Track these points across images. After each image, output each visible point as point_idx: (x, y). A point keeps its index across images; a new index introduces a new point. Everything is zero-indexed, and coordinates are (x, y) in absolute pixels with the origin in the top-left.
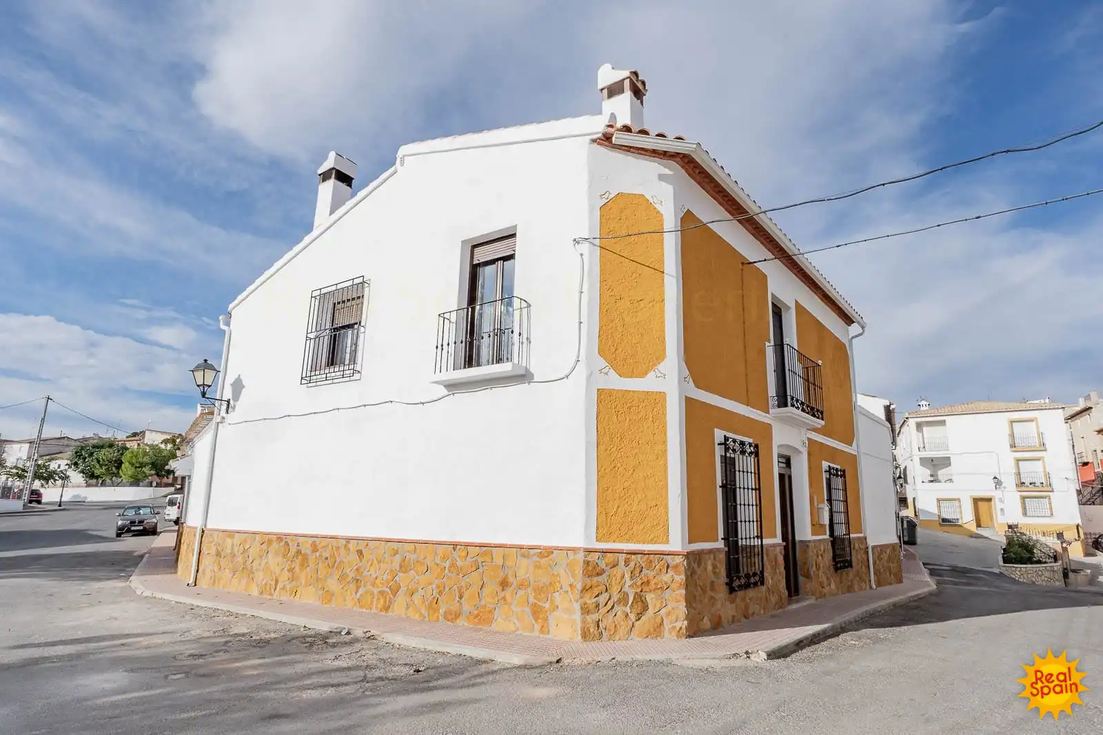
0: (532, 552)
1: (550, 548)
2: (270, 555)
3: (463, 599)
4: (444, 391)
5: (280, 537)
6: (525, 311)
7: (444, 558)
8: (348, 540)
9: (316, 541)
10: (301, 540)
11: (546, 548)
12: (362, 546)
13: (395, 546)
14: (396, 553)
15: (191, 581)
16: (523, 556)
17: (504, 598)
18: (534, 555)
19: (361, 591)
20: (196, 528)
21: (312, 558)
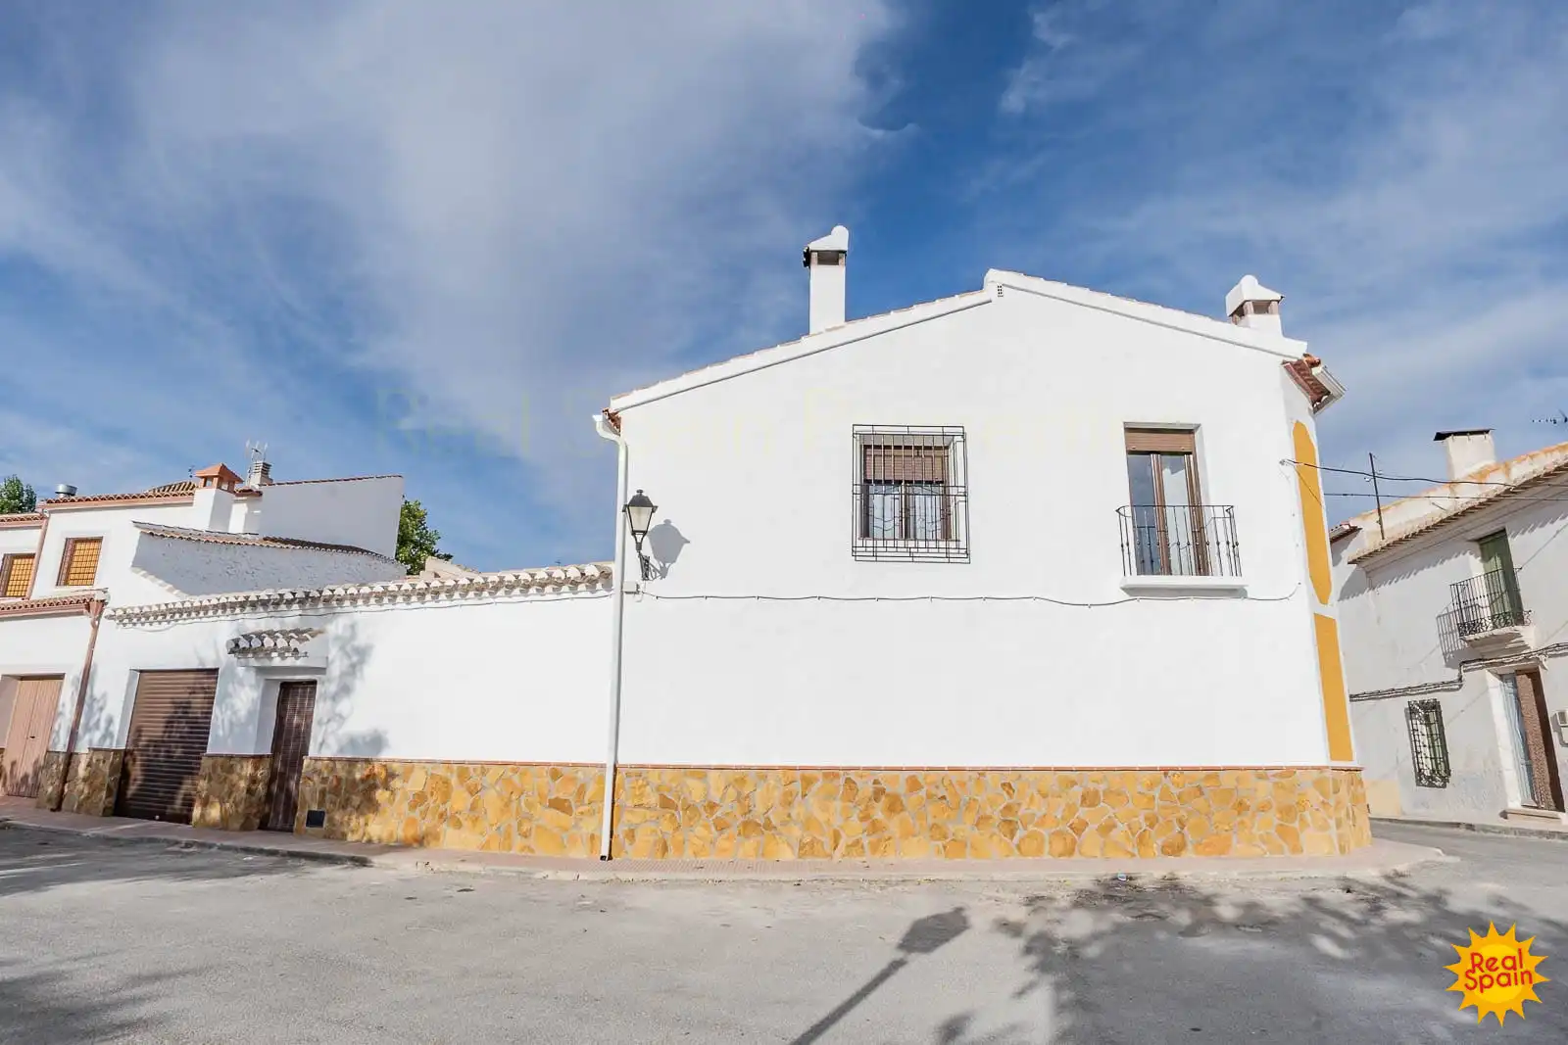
0: (1270, 773)
1: (1293, 767)
2: (810, 799)
3: (1186, 828)
4: (1125, 596)
5: (831, 773)
6: (1228, 520)
7: (1151, 786)
8: (982, 772)
9: (914, 778)
10: (879, 775)
11: (1288, 768)
12: (1010, 778)
13: (1073, 775)
14: (1073, 783)
15: (605, 853)
16: (1260, 777)
17: (1242, 822)
18: (1274, 776)
19: (1019, 834)
20: (603, 766)
21: (911, 801)
